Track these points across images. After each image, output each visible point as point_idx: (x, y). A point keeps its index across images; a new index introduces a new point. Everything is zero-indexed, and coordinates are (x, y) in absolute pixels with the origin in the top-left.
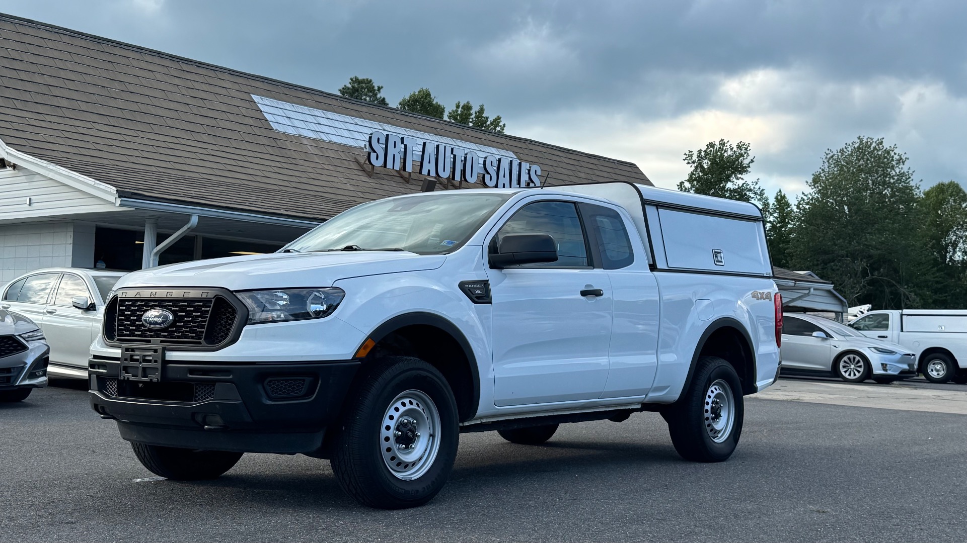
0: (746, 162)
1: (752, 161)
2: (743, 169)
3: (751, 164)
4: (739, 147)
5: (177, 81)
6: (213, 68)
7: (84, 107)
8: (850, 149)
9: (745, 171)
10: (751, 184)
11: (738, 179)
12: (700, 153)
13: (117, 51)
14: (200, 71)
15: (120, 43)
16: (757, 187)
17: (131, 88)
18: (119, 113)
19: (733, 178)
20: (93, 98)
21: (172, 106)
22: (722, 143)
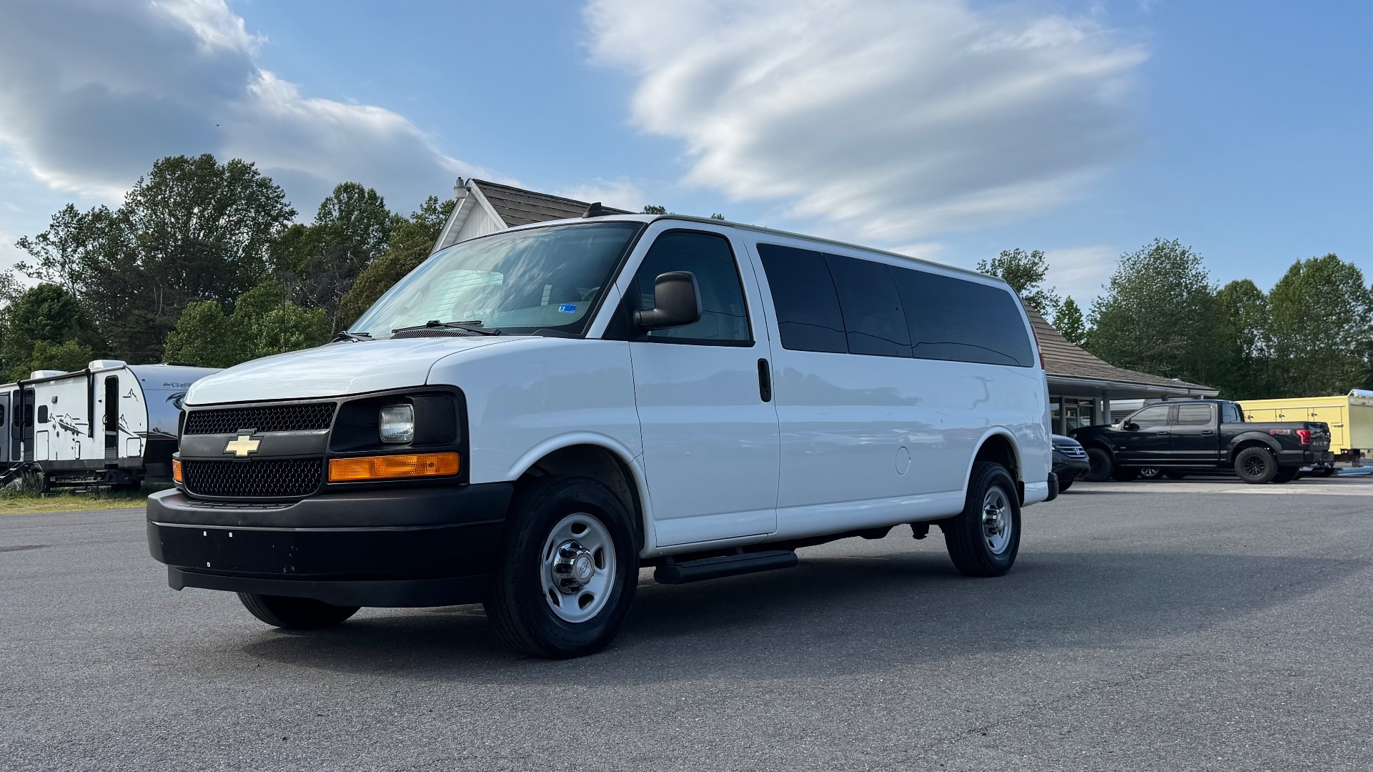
0: (1040, 270)
1: (1046, 269)
2: (1039, 277)
3: (1045, 272)
4: (1034, 256)
8: (1146, 252)
9: (1042, 279)
10: (1046, 293)
11: (1033, 286)
12: (994, 262)
16: (1054, 294)
19: (1028, 286)
22: (1017, 252)
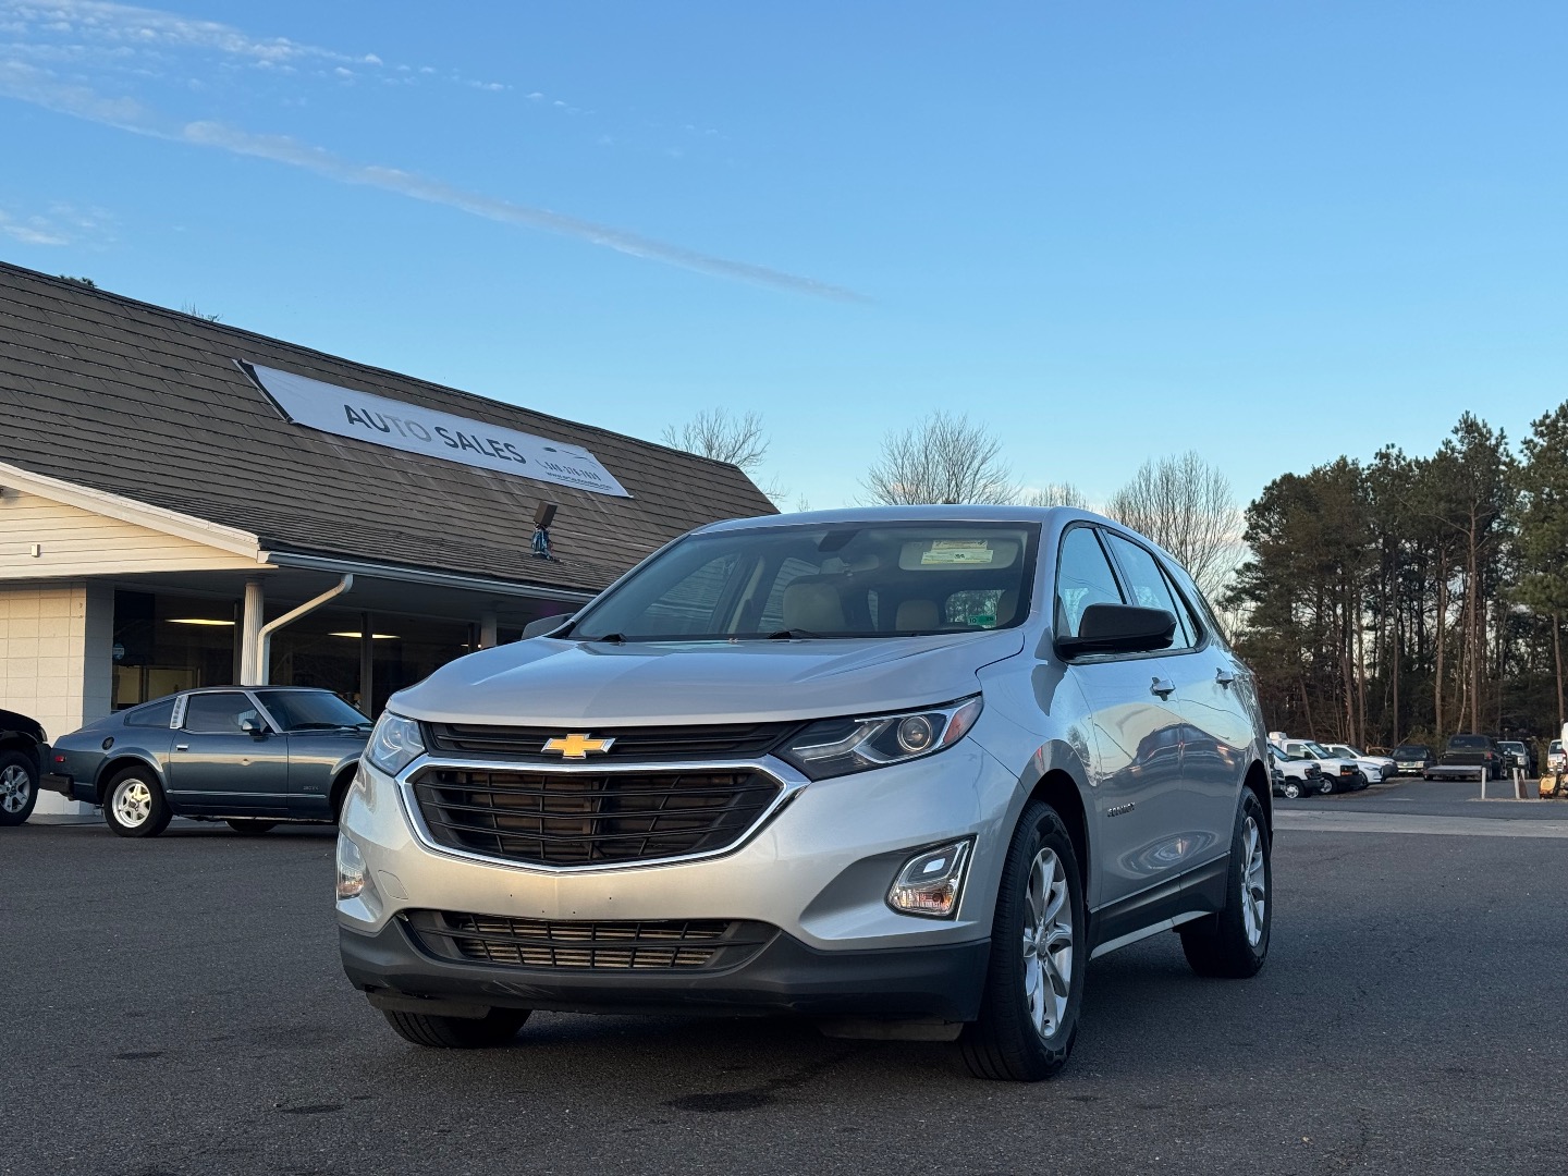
5: (132, 340)
6: (169, 315)
7: (39, 388)
13: (38, 288)
14: (155, 320)
15: (39, 276)
17: (85, 354)
18: (82, 398)
20: (42, 373)
21: (144, 382)
